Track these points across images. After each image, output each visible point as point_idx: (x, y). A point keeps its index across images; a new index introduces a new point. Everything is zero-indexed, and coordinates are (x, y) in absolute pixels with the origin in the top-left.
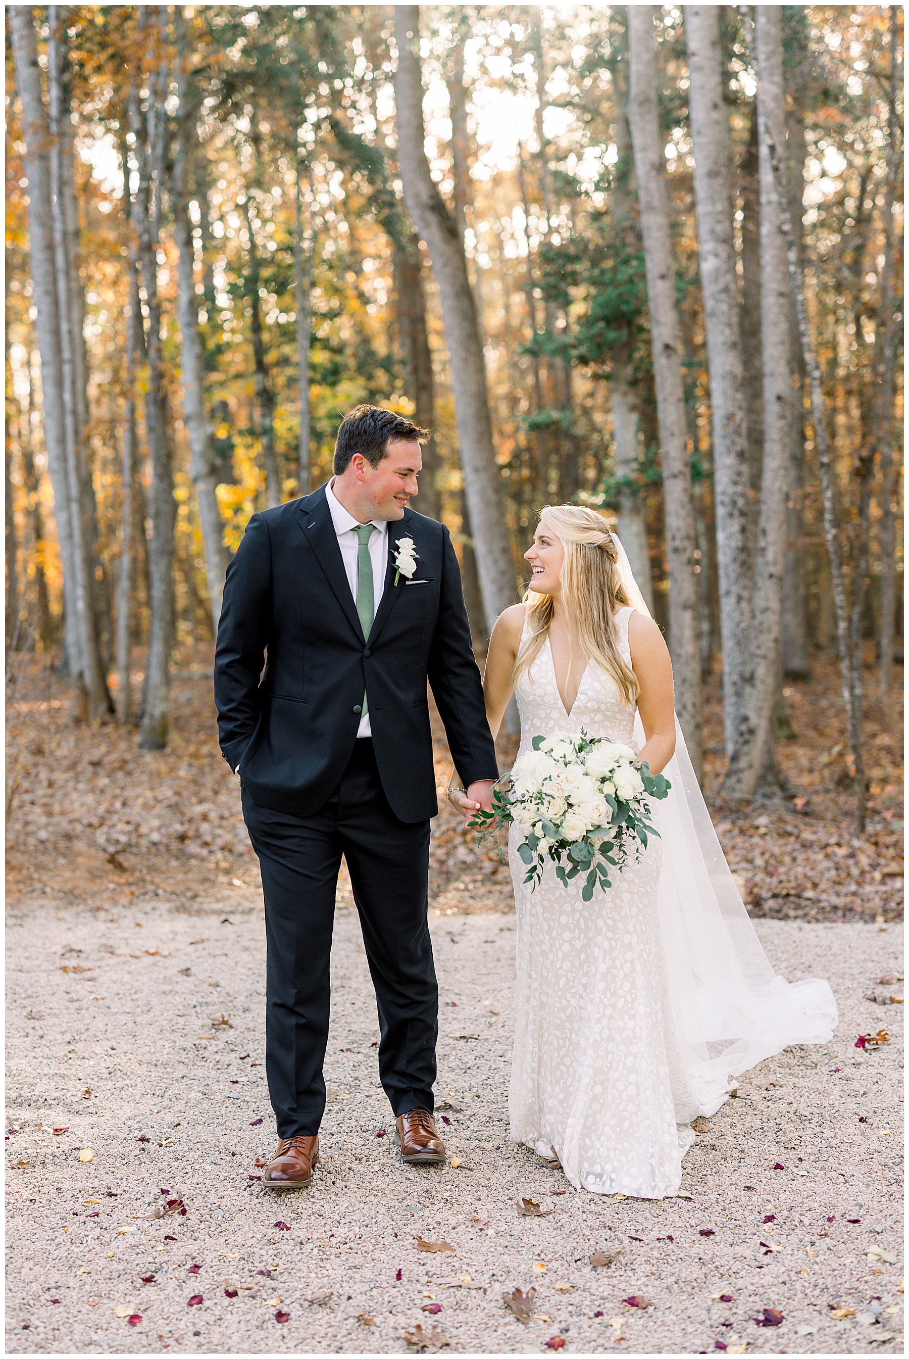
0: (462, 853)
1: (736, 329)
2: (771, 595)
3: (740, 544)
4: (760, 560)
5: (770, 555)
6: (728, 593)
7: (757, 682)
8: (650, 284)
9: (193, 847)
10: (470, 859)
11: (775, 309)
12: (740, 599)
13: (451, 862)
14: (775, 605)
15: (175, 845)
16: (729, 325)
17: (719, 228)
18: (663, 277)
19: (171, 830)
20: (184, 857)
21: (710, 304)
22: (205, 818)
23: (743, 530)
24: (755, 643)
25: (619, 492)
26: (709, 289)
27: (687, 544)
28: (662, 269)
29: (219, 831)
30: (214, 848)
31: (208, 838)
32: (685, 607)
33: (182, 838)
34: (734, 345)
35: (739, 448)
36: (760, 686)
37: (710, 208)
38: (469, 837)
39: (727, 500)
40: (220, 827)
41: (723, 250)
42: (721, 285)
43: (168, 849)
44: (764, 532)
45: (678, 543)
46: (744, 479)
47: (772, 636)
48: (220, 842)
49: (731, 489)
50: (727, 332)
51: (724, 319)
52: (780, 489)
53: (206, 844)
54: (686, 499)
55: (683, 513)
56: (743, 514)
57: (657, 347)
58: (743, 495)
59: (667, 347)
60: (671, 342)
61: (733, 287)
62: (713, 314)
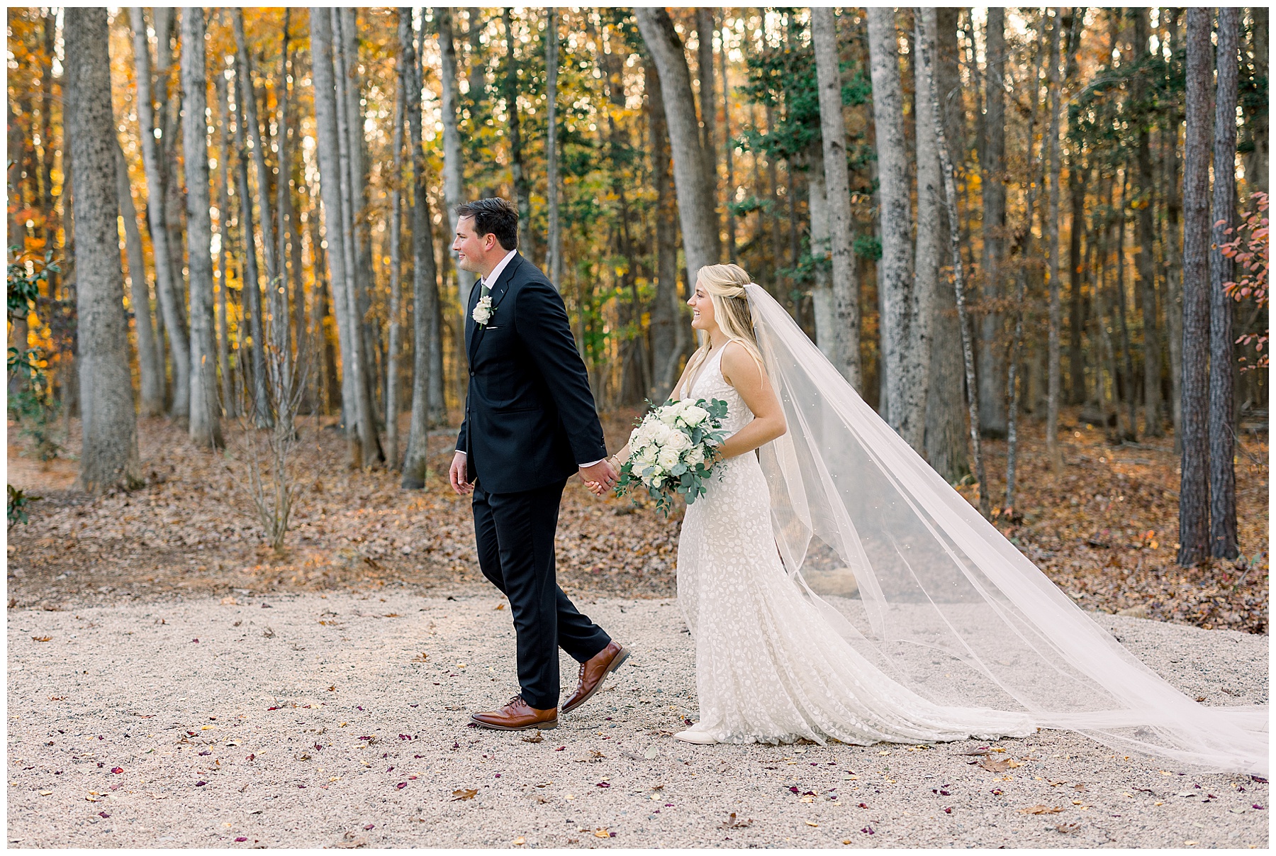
0: (655, 562)
1: (899, 128)
2: (922, 353)
3: (903, 311)
4: (913, 324)
5: (921, 320)
6: (892, 352)
7: (910, 426)
8: (820, 93)
9: (436, 556)
10: (661, 567)
11: (926, 112)
12: (902, 357)
13: (645, 570)
14: (925, 361)
15: (422, 555)
16: (895, 126)
17: (886, 42)
18: (831, 86)
19: (420, 544)
20: (428, 563)
21: (878, 107)
22: (448, 535)
23: (906, 299)
24: (908, 393)
25: (814, 268)
26: (878, 94)
27: (850, 309)
28: (831, 80)
29: (459, 545)
30: (453, 557)
31: (450, 551)
32: (849, 363)
33: (429, 550)
34: (899, 142)
35: (902, 229)
36: (913, 430)
37: (879, 26)
38: (661, 551)
39: (892, 274)
40: (461, 542)
41: (889, 61)
42: (888, 92)
43: (416, 557)
44: (917, 300)
45: (843, 309)
46: (906, 256)
47: (923, 388)
48: (459, 553)
49: (896, 265)
50: (893, 131)
51: (891, 120)
52: (930, 264)
53: (448, 554)
54: (850, 273)
55: (847, 284)
56: (905, 285)
57: (827, 145)
58: (906, 270)
59: (834, 145)
60: (837, 140)
61: (898, 92)
62: (881, 116)
